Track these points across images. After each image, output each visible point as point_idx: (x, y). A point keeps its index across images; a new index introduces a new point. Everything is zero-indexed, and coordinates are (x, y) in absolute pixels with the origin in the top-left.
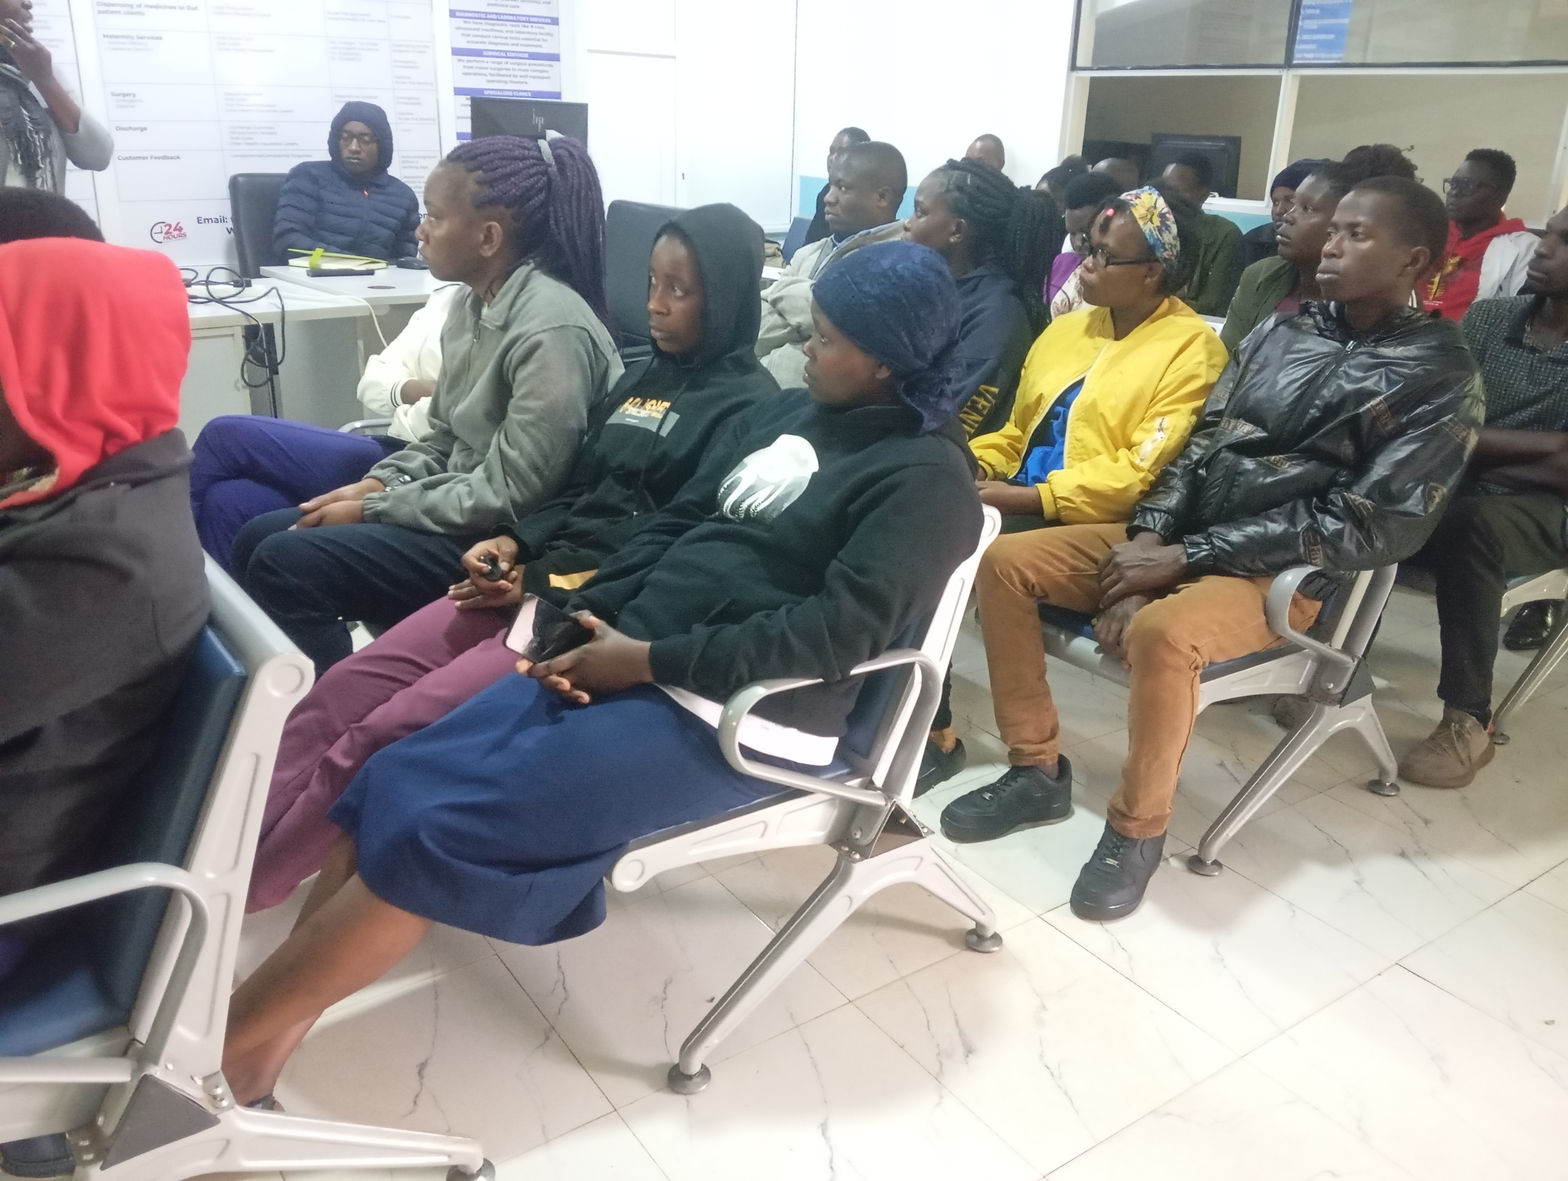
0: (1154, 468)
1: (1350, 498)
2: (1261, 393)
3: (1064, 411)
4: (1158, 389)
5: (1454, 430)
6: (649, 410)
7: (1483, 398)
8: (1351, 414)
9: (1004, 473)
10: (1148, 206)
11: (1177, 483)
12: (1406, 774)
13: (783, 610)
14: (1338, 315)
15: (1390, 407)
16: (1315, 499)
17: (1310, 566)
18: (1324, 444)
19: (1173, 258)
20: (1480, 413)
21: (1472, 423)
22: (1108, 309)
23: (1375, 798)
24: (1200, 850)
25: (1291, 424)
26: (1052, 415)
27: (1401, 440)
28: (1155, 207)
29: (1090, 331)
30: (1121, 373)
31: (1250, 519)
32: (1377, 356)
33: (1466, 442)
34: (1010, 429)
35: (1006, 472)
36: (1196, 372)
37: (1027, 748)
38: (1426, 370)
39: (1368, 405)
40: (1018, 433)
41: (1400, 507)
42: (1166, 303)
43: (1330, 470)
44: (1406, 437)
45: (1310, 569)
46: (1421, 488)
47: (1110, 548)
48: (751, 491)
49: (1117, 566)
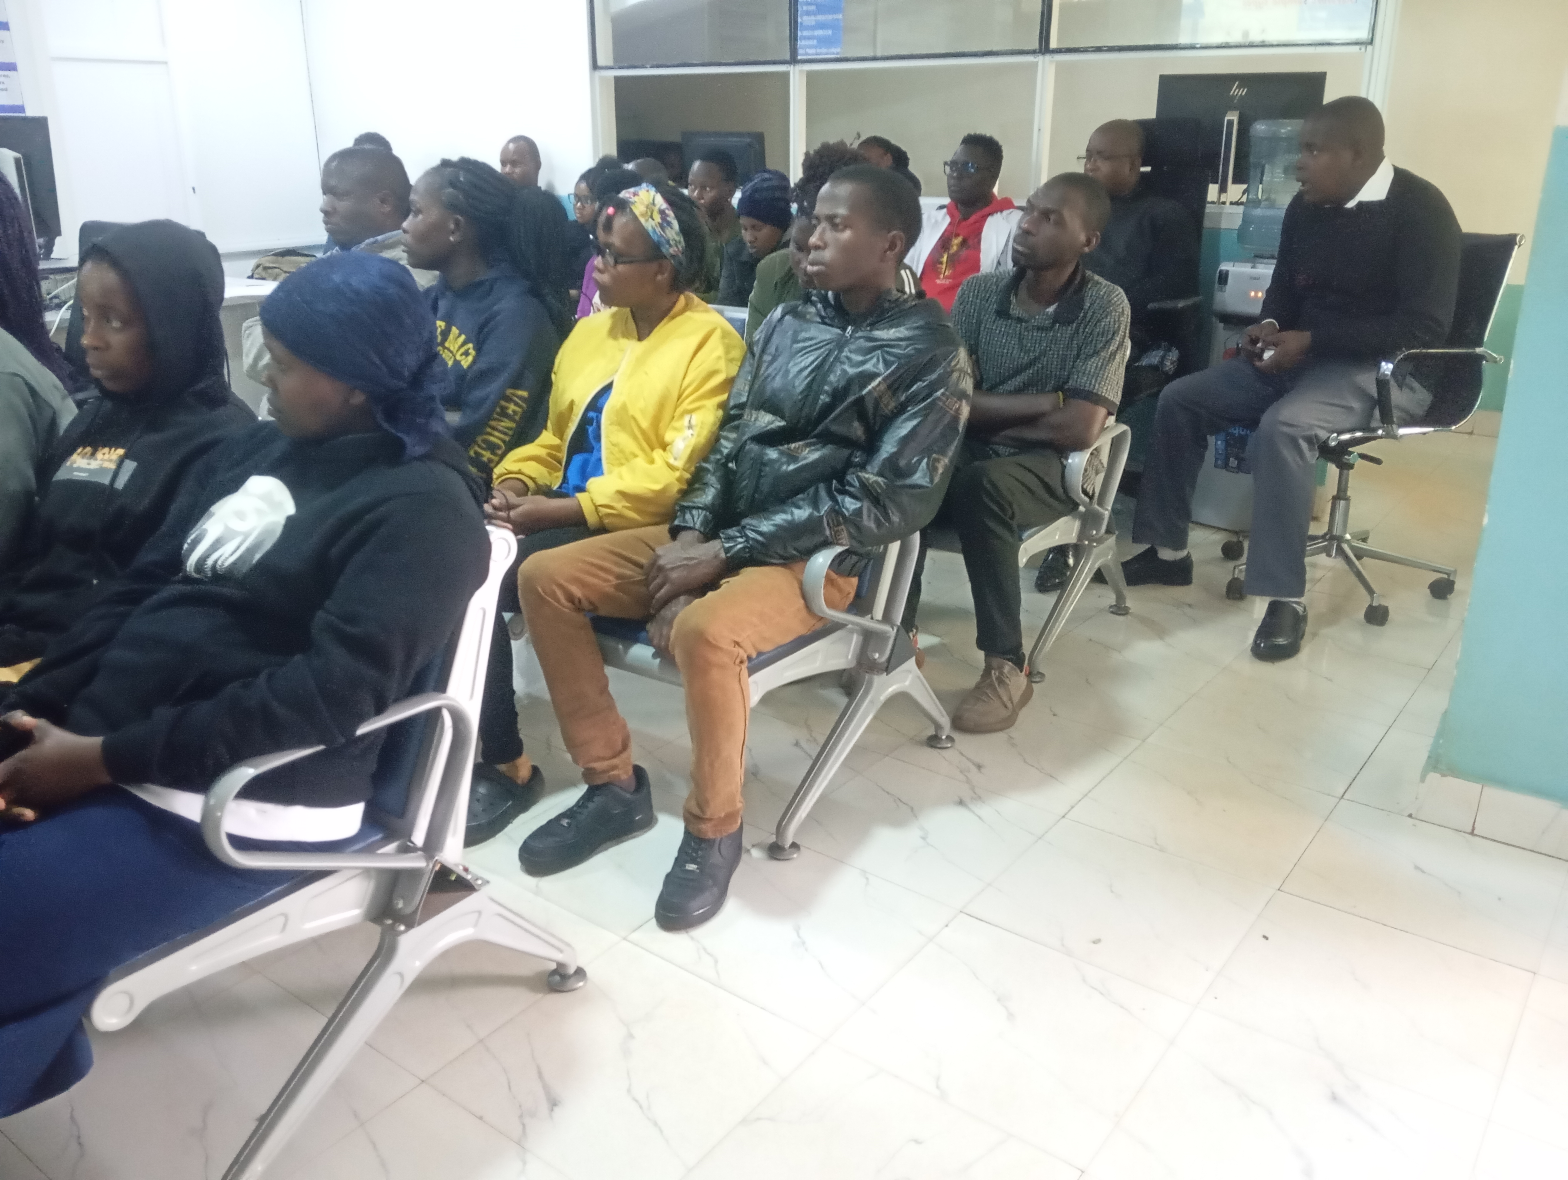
0: (687, 466)
1: (864, 477)
2: (777, 383)
3: (597, 417)
4: (683, 387)
5: (947, 403)
6: (102, 460)
7: (969, 371)
8: (857, 396)
9: (547, 485)
10: (646, 203)
11: (712, 479)
12: (959, 724)
13: (263, 677)
14: (835, 302)
15: (889, 387)
16: (834, 482)
17: (837, 547)
18: (834, 428)
19: (680, 255)
20: (968, 385)
21: (962, 395)
22: (628, 309)
23: (934, 753)
24: (777, 837)
25: (806, 410)
26: (585, 422)
27: (904, 417)
28: (654, 204)
29: (613, 333)
30: (646, 373)
31: (778, 508)
32: (876, 340)
33: (960, 414)
34: (547, 437)
35: (549, 484)
36: (716, 367)
37: (598, 765)
38: (915, 349)
39: (870, 387)
40: (556, 441)
41: (909, 481)
42: (682, 300)
43: (846, 452)
44: (907, 414)
45: (839, 549)
46: (925, 460)
47: (653, 550)
48: (217, 545)
49: (661, 569)
